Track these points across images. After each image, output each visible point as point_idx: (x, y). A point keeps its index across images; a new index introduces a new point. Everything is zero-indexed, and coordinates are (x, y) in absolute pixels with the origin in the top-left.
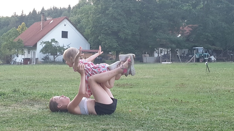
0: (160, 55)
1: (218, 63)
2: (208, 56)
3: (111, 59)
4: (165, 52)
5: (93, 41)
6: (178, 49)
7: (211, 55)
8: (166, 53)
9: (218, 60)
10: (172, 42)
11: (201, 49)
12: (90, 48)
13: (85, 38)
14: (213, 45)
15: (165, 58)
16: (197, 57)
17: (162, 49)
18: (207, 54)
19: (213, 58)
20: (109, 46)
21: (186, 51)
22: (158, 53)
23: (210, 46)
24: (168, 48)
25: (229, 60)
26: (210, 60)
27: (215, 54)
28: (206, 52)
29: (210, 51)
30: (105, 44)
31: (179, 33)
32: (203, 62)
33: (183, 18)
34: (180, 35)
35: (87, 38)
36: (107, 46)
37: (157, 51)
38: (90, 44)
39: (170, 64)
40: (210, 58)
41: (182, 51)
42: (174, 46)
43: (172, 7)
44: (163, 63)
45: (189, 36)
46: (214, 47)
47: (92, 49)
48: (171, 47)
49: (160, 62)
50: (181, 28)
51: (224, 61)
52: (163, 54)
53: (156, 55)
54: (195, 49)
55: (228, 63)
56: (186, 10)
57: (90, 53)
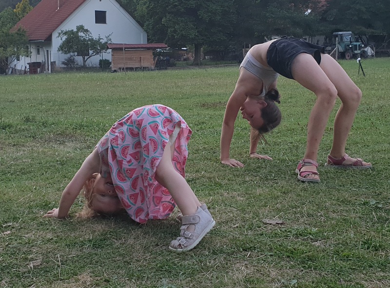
1: (379, 59)
2: (360, 47)
5: (153, 28)
7: (366, 46)
9: (378, 54)
10: (296, 23)
11: (347, 35)
12: (148, 40)
13: (138, 22)
14: (370, 26)
16: (341, 49)
18: (358, 44)
19: (369, 50)
20: (182, 35)
21: (322, 39)
23: (364, 29)
26: (364, 55)
27: (373, 44)
28: (357, 41)
29: (364, 37)
30: (175, 31)
32: (351, 58)
34: (309, 11)
35: (140, 22)
36: (177, 35)
38: (147, 33)
40: (364, 52)
42: (299, 30)
45: (326, 12)
46: (370, 30)
47: (151, 42)
48: (294, 34)
51: (389, 56)
54: (337, 36)
57: (149, 49)
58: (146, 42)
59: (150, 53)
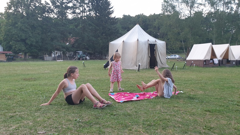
0: (55, 56)
1: (91, 61)
2: (85, 57)
3: (20, 58)
5: (6, 45)
6: (67, 52)
7: (87, 56)
8: (60, 54)
9: (91, 59)
10: (63, 47)
11: (81, 52)
15: (59, 57)
16: (79, 57)
17: (57, 52)
18: (84, 55)
19: (88, 58)
20: (19, 49)
21: (72, 53)
22: (55, 54)
23: (86, 51)
24: (61, 51)
25: (97, 59)
26: (86, 59)
27: (89, 55)
28: (84, 54)
29: (86, 53)
30: (16, 47)
31: (67, 42)
32: (82, 60)
33: (70, 33)
34: (68, 43)
36: (17, 49)
37: (54, 53)
38: (3, 47)
39: (62, 61)
40: (86, 58)
41: (69, 53)
42: (64, 50)
43: (62, 26)
44: (57, 61)
45: (73, 44)
46: (88, 51)
47: (5, 51)
48: (63, 51)
49: (56, 60)
50: (69, 39)
51: (94, 59)
52: (57, 55)
53: (53, 56)
54: (77, 53)
55: (96, 61)
56: (71, 29)
57: (3, 53)
58: (2, 51)
59: (4, 55)
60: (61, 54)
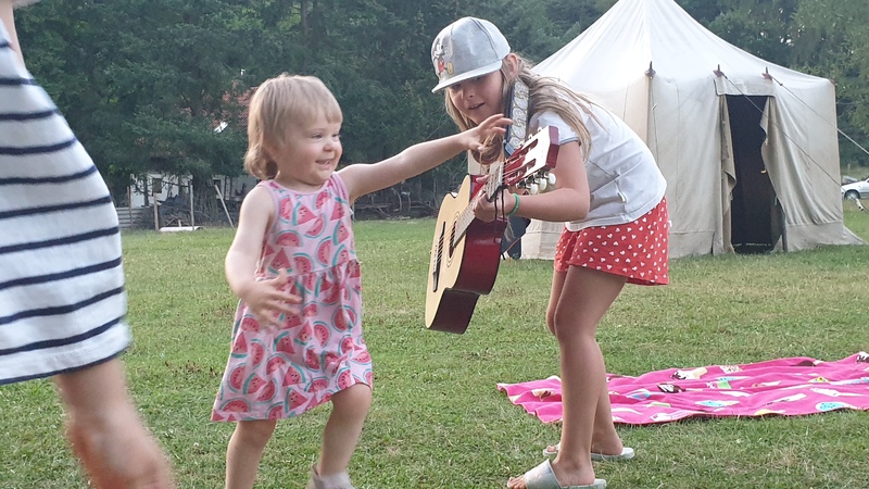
0: (151, 201)
4: (170, 186)
6: (221, 177)
8: (175, 191)
10: (197, 150)
15: (173, 211)
17: (158, 176)
22: (146, 193)
24: (181, 172)
31: (219, 118)
33: (233, 61)
34: (224, 125)
37: (140, 184)
39: (190, 233)
41: (234, 183)
42: (203, 164)
43: (187, 18)
44: (163, 229)
48: (193, 171)
49: (153, 227)
50: (226, 98)
51: (380, 218)
52: (163, 196)
53: (137, 200)
55: (392, 224)
56: (241, 32)
60: (181, 188)
